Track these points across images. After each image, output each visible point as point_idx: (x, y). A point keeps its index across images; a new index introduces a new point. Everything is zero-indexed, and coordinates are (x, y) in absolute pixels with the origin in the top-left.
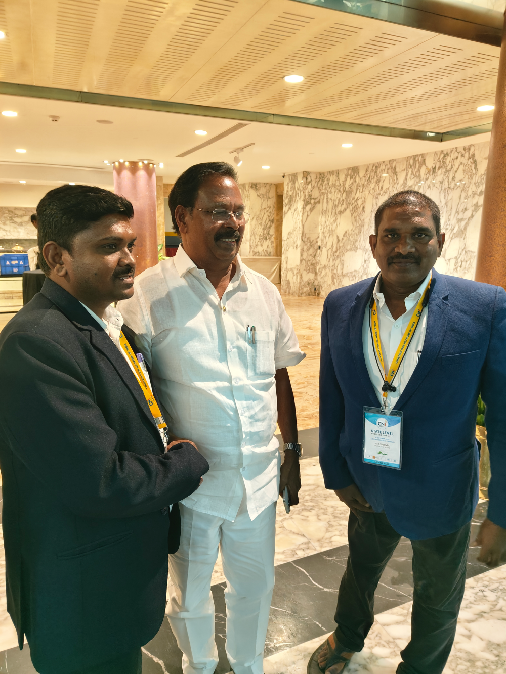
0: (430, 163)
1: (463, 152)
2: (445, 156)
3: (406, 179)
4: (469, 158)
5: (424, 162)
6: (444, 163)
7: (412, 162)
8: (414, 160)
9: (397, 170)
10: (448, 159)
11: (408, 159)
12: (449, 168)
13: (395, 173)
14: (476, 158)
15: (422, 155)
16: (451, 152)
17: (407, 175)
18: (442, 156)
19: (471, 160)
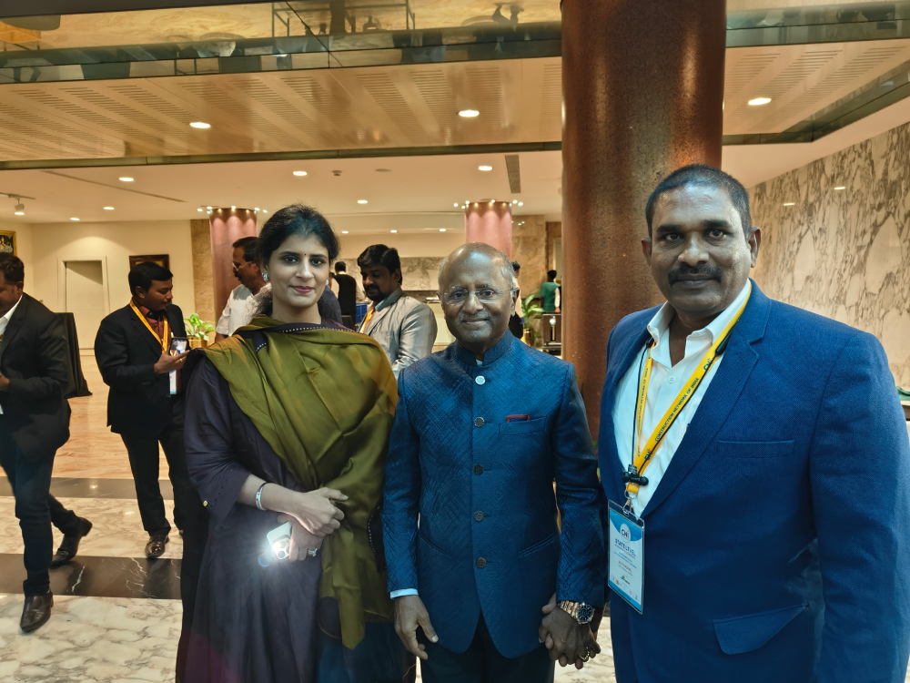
0: (829, 170)
1: (860, 150)
3: (807, 195)
4: (866, 159)
5: (823, 169)
7: (812, 169)
8: (815, 167)
9: (800, 183)
10: (846, 162)
11: (809, 165)
12: (847, 174)
13: (798, 187)
14: (873, 157)
15: (821, 159)
17: (808, 189)
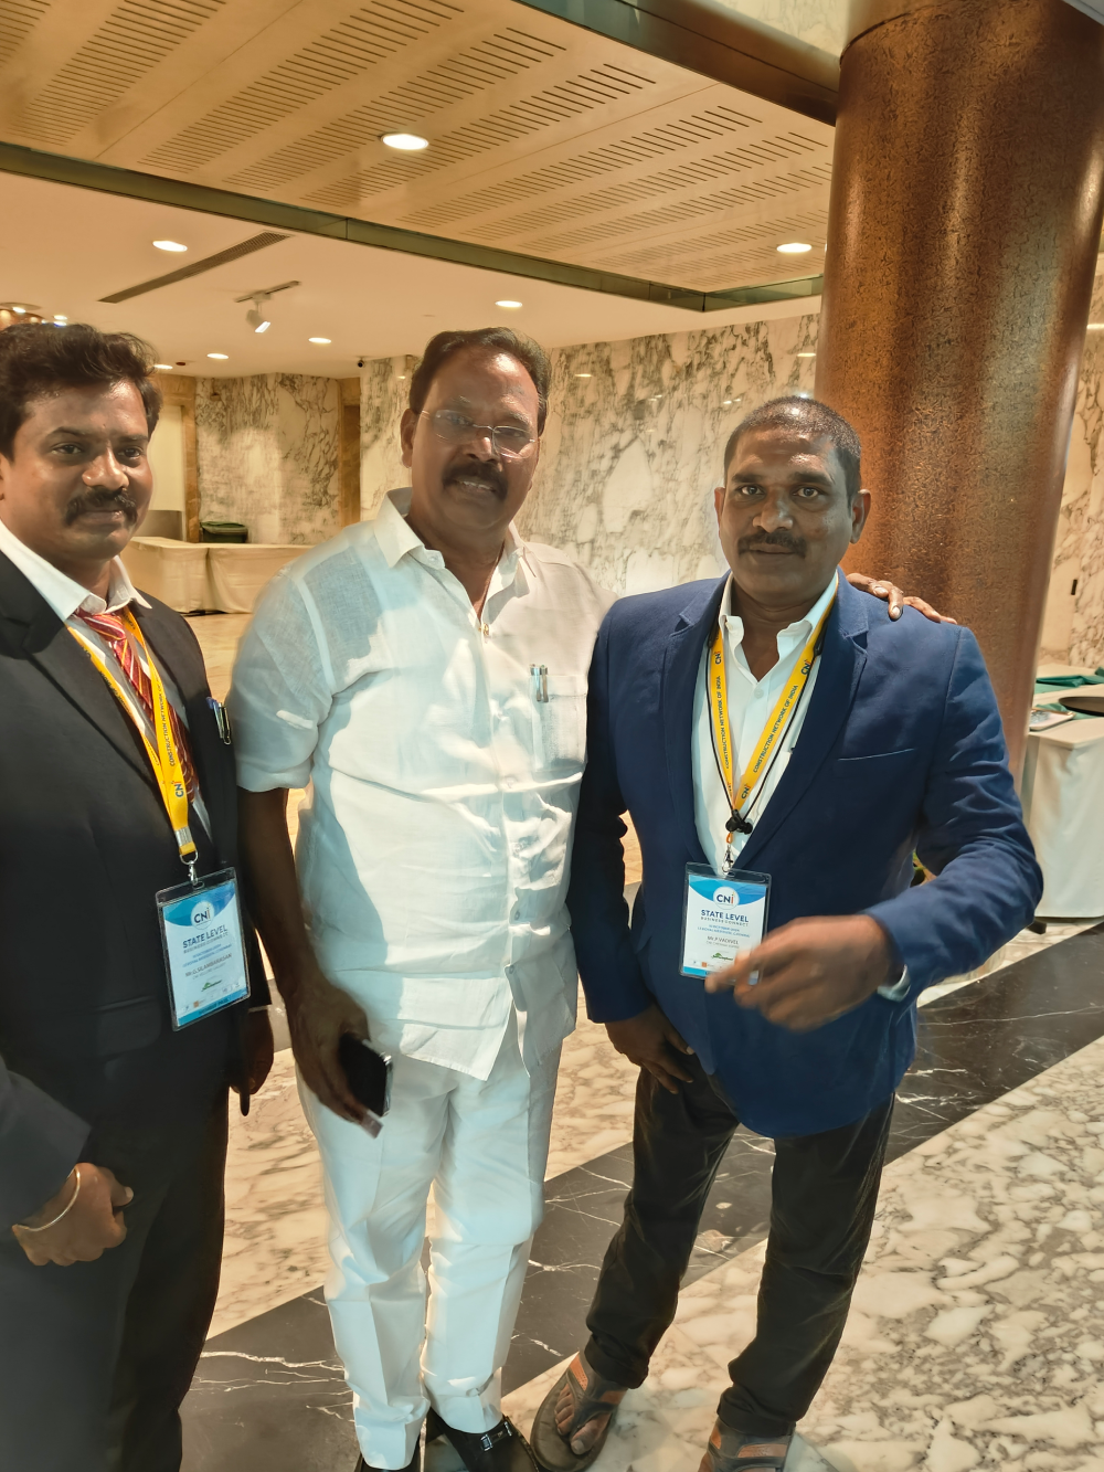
0: (680, 355)
1: (746, 336)
2: (709, 342)
3: (631, 387)
4: (758, 350)
5: (668, 351)
6: (709, 356)
7: (642, 350)
8: (648, 344)
9: (613, 365)
10: (717, 350)
11: (634, 342)
12: (719, 366)
13: (609, 372)
14: (771, 349)
15: (664, 337)
16: (723, 334)
17: (633, 378)
18: (704, 341)
19: (761, 354)
